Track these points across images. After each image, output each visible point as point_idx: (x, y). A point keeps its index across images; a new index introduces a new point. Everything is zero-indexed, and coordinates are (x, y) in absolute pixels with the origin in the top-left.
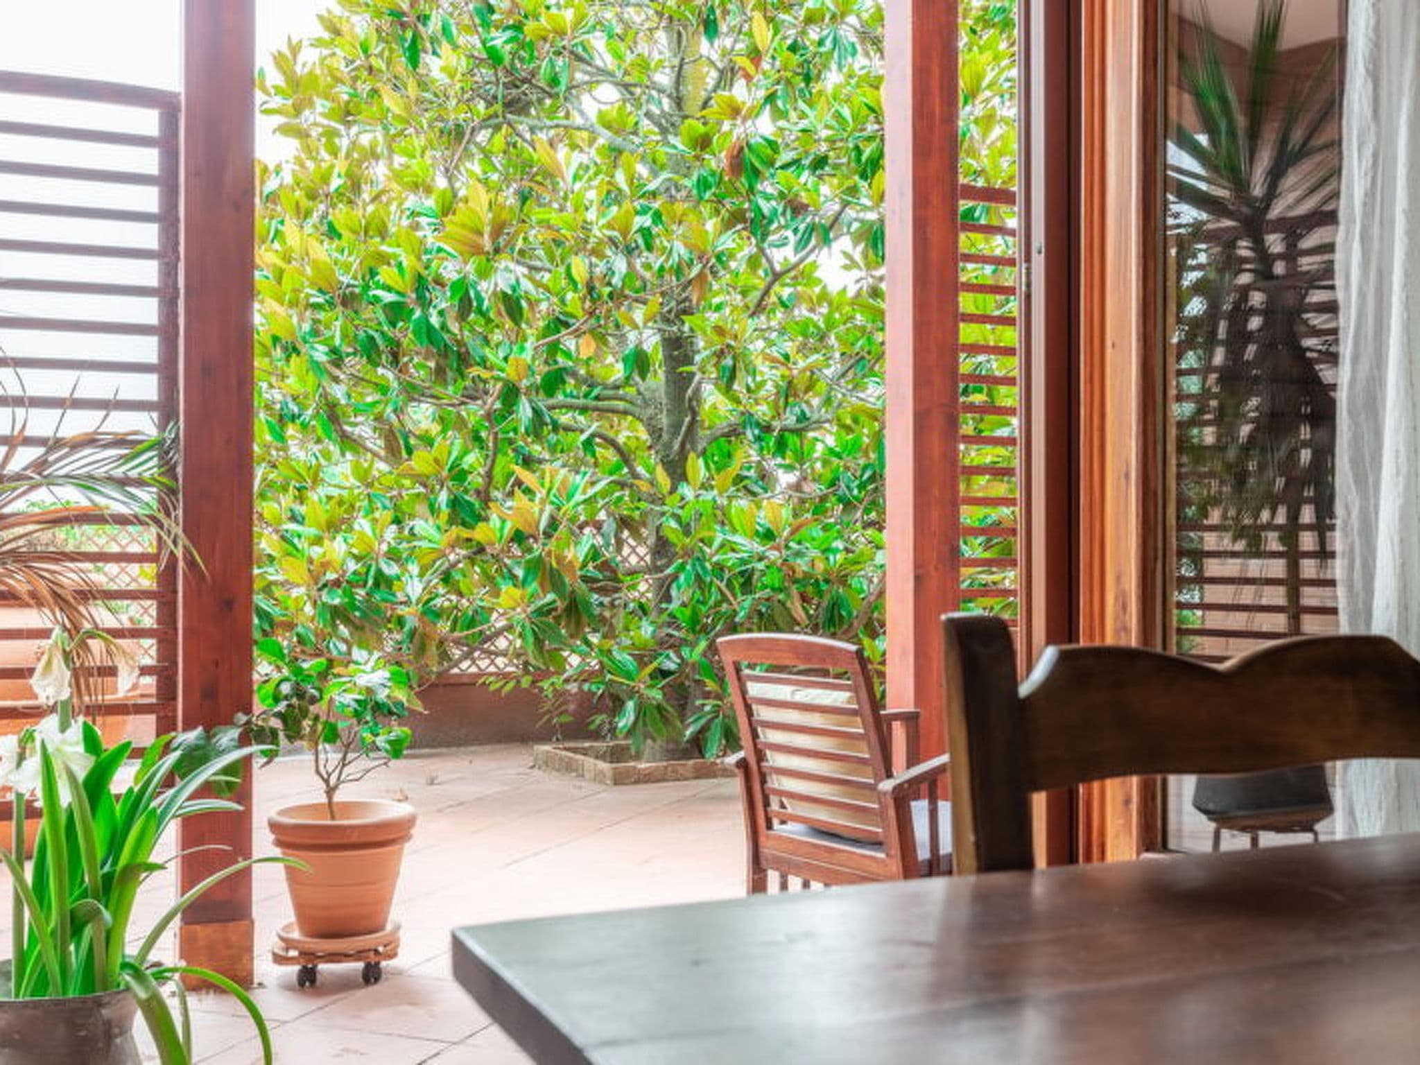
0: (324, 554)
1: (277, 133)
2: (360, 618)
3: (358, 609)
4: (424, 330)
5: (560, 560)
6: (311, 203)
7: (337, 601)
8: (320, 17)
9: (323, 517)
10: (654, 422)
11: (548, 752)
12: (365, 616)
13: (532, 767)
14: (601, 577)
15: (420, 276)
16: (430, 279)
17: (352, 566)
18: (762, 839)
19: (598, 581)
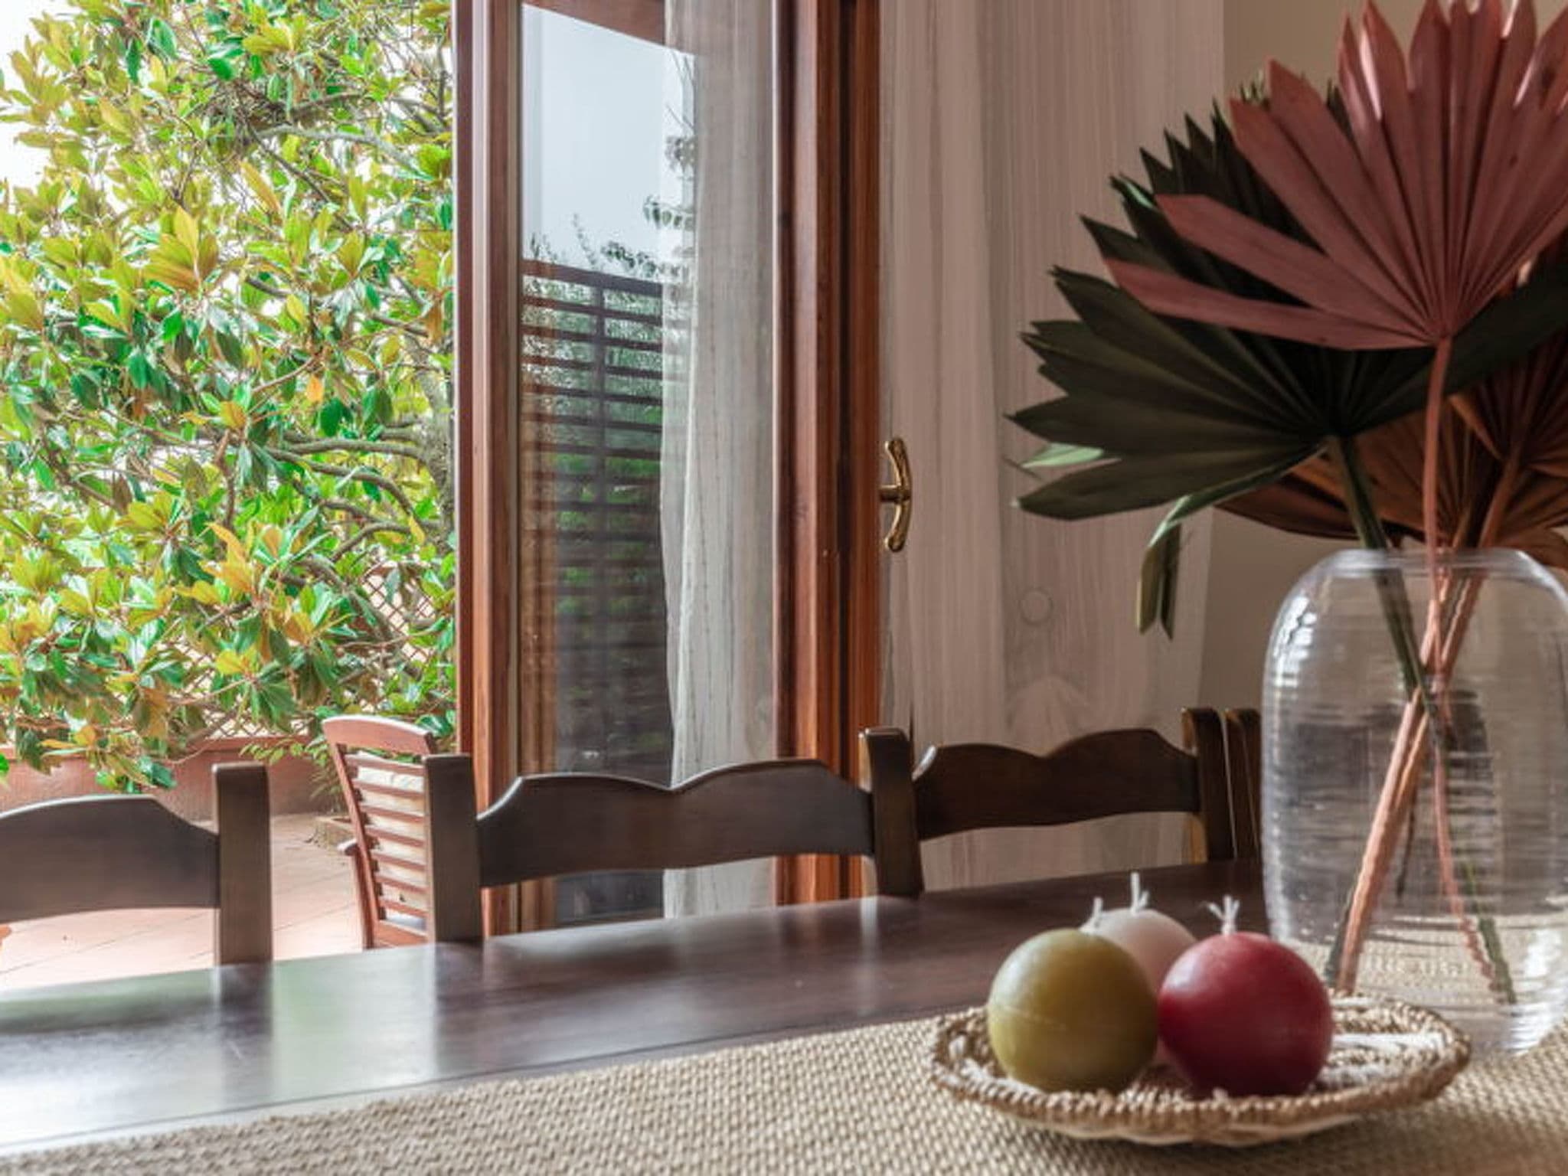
0: (27, 616)
1: (20, 143)
2: (71, 686)
3: (70, 675)
4: (142, 369)
5: (278, 621)
6: (35, 226)
7: (41, 668)
8: (35, 22)
9: (33, 574)
10: (438, 465)
11: (326, 824)
12: (78, 684)
13: (310, 841)
14: (355, 635)
15: (137, 311)
16: (147, 315)
17: (66, 627)
18: (375, 929)
19: (352, 640)
